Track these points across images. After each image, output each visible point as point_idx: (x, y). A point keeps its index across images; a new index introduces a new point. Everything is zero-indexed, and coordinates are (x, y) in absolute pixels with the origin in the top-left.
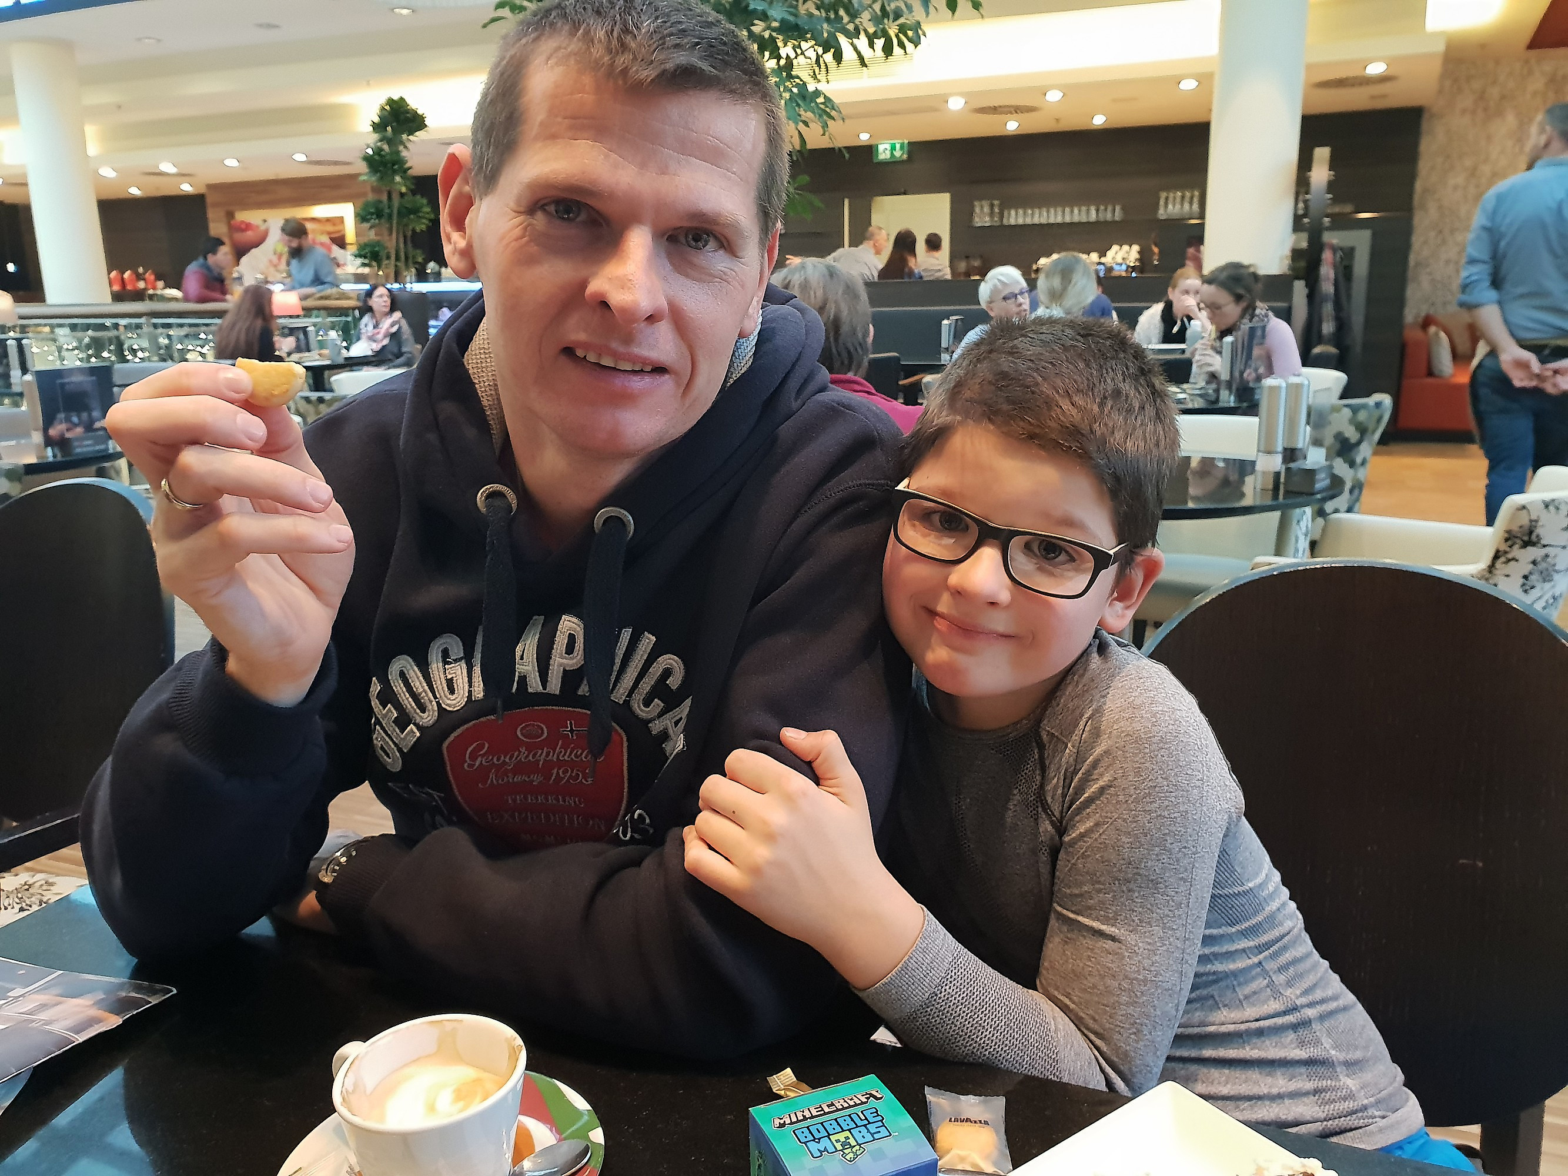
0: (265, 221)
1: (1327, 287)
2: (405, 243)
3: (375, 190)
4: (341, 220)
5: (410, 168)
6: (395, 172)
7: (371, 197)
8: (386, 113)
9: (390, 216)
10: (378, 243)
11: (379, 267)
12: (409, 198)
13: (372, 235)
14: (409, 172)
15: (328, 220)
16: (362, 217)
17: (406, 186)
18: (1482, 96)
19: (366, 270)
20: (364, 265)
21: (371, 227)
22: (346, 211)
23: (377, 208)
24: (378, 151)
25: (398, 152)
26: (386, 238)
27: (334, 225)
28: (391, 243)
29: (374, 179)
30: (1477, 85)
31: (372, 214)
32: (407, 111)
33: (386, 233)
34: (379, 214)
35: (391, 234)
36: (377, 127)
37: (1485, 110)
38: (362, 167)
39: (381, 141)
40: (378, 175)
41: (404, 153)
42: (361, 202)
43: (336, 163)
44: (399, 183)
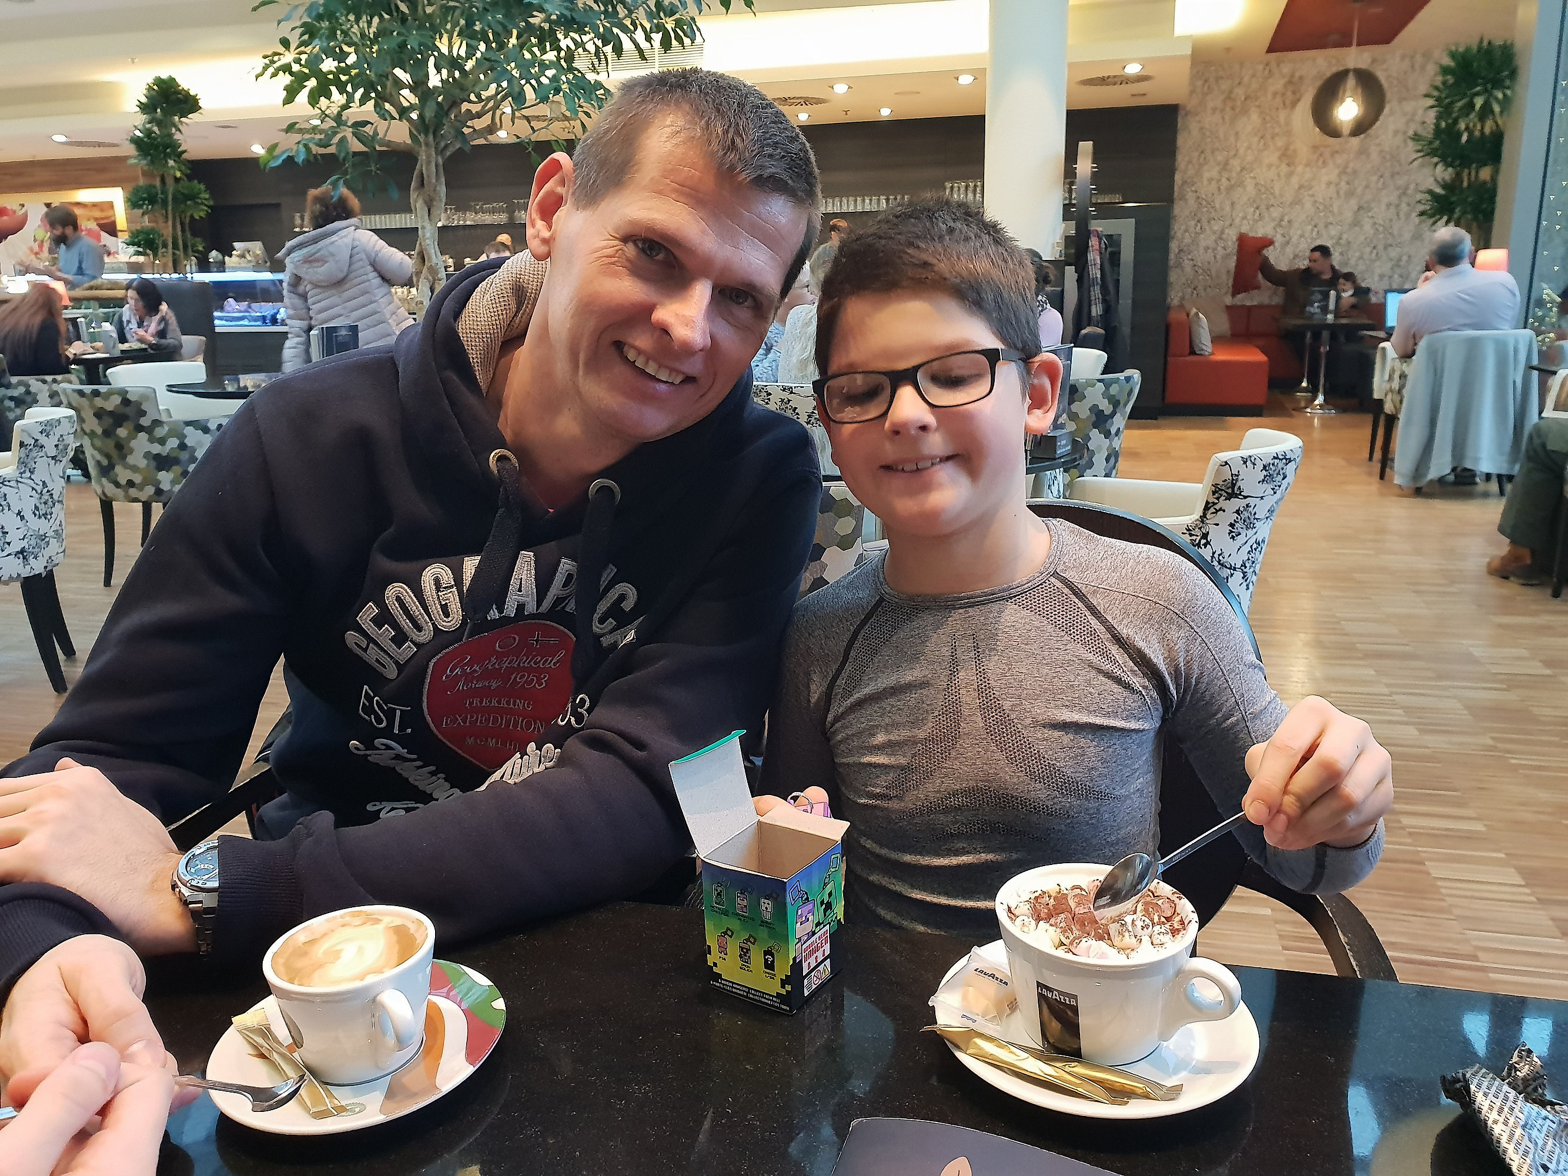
0: (23, 206)
1: (1095, 272)
2: (183, 230)
3: (145, 174)
4: (111, 205)
5: (185, 151)
6: (167, 156)
7: (142, 182)
8: (154, 93)
9: (165, 202)
10: (152, 231)
11: (155, 256)
12: (185, 183)
13: (146, 223)
14: (184, 156)
15: (95, 205)
16: (134, 202)
17: (180, 170)
18: (1229, 97)
19: (141, 259)
20: (138, 253)
21: (143, 214)
22: (115, 196)
23: (149, 195)
24: (148, 133)
25: (171, 135)
26: (161, 225)
27: (102, 210)
28: (167, 230)
29: (144, 162)
30: (1225, 85)
31: (144, 199)
32: (179, 92)
33: (161, 220)
34: (152, 200)
35: (166, 222)
36: (144, 108)
37: (1233, 109)
38: (131, 150)
39: (149, 123)
40: (149, 158)
41: (177, 136)
42: (130, 187)
43: (99, 145)
44: (172, 167)
